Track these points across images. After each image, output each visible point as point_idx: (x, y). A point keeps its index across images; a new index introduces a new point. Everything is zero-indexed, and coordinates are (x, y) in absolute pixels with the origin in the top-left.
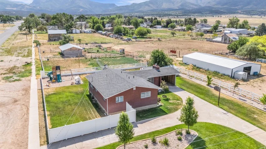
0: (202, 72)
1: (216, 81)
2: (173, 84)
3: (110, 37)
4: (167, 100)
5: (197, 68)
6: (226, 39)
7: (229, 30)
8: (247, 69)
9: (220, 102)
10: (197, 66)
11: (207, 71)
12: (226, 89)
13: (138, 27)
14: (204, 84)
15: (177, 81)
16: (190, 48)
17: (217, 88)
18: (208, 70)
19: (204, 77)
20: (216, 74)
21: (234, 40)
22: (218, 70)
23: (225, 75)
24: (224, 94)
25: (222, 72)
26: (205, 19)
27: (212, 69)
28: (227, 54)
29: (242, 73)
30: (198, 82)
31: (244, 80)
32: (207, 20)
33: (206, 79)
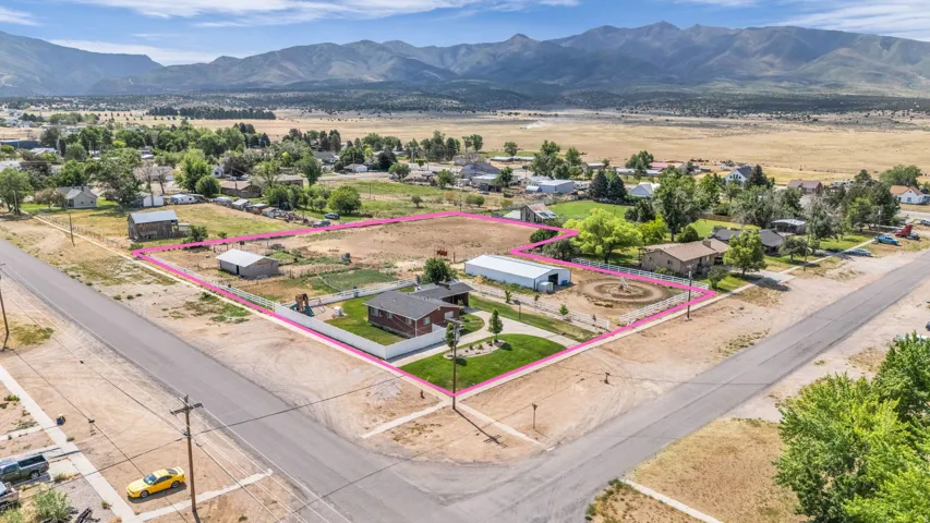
0: (497, 286)
1: (515, 296)
2: (466, 304)
3: (266, 215)
4: (467, 321)
5: (488, 281)
6: (528, 216)
7: (535, 184)
8: (553, 278)
9: (521, 317)
10: (489, 277)
11: (502, 284)
12: (527, 305)
13: (316, 180)
14: (503, 301)
15: (470, 301)
16: (466, 242)
17: (517, 302)
18: (505, 282)
19: (501, 293)
20: (515, 287)
21: (543, 217)
22: (518, 282)
23: (526, 288)
24: (525, 309)
25: (523, 284)
26: (476, 136)
27: (510, 281)
28: (530, 250)
29: (545, 284)
30: (494, 299)
31: (549, 293)
32: (481, 139)
33: (504, 295)
